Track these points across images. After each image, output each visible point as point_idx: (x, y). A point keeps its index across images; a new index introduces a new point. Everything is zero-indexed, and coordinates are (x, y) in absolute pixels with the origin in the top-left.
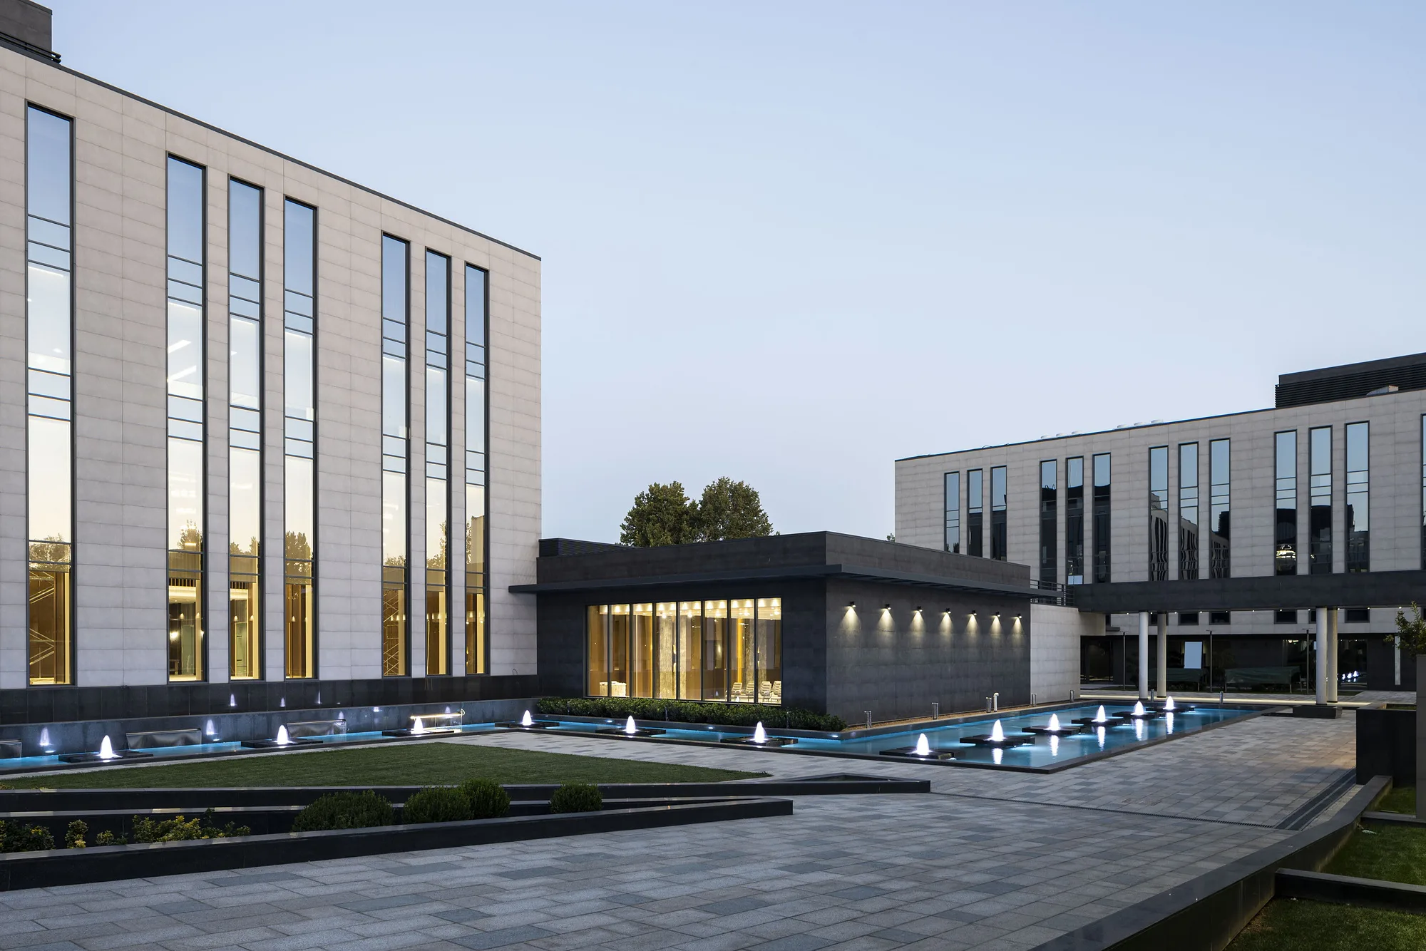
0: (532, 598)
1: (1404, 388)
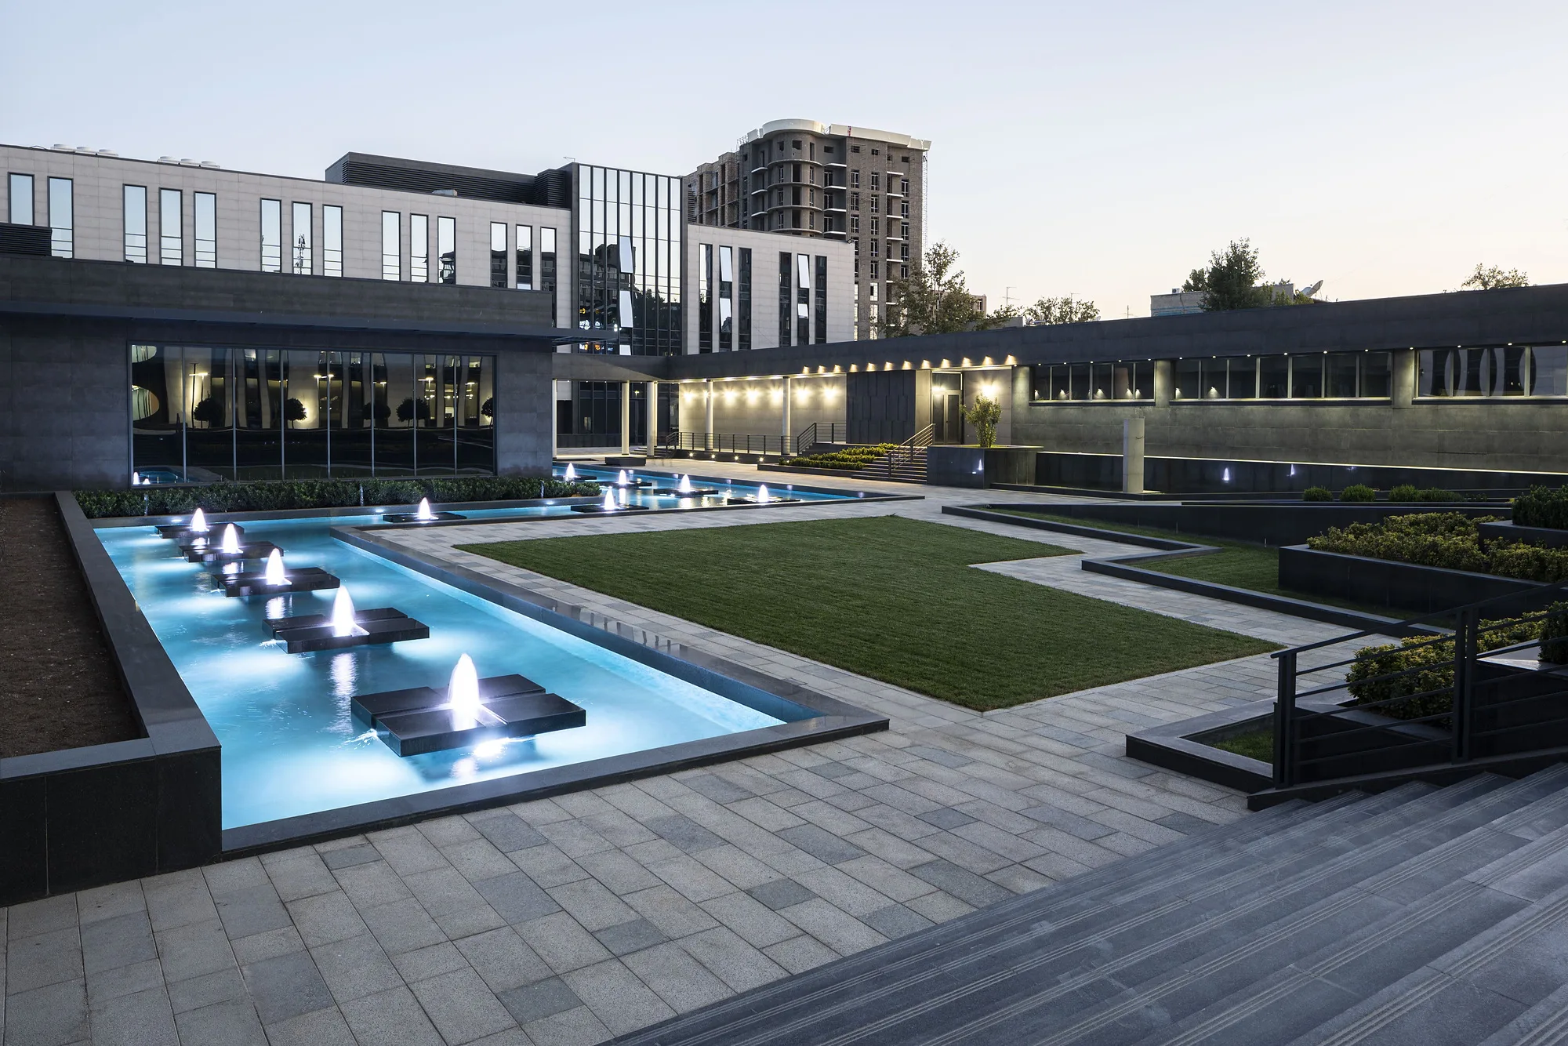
1: (461, 195)
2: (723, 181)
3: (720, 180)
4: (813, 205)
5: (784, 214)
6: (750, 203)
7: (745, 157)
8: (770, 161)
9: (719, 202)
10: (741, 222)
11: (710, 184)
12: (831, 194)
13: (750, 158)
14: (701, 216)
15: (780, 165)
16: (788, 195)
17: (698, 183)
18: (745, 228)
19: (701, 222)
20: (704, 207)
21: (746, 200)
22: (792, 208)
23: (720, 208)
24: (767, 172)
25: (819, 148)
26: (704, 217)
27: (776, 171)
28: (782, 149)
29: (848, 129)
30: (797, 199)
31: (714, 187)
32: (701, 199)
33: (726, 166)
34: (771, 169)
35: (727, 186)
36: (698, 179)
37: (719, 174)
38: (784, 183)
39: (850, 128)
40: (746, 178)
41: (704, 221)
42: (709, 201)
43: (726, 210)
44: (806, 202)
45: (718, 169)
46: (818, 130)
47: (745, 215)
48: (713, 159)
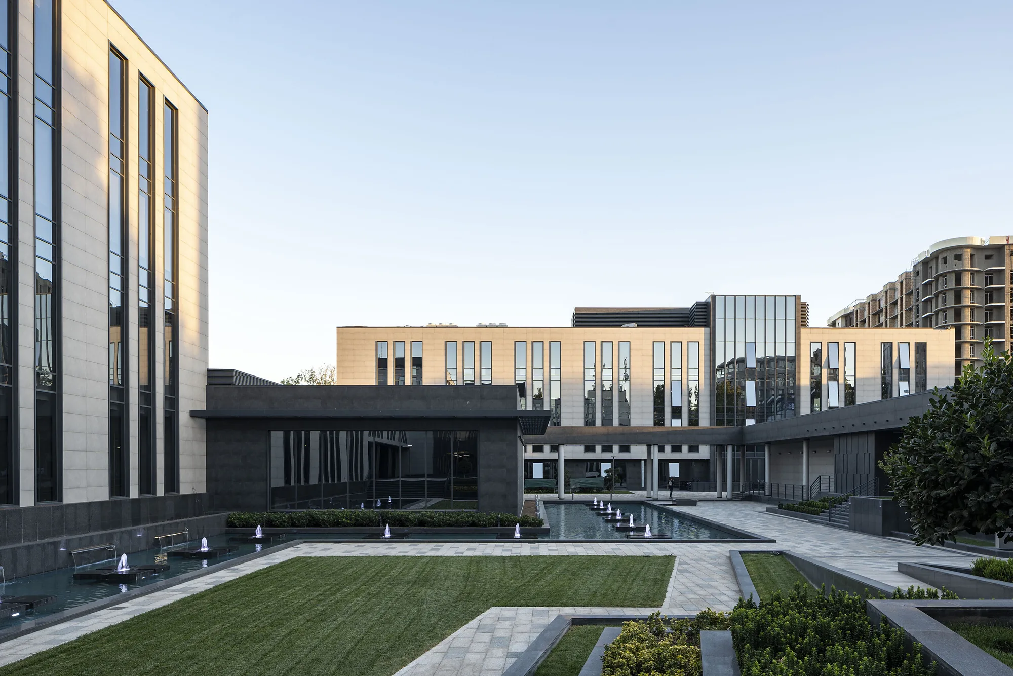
0: (203, 421)
2: (902, 294)
3: (899, 293)
4: (973, 303)
5: (947, 313)
6: (920, 307)
7: (918, 273)
8: (936, 272)
9: (899, 310)
10: (914, 323)
11: (893, 297)
12: (992, 292)
13: (921, 274)
14: (886, 322)
15: (944, 275)
16: (951, 297)
17: (884, 297)
18: (917, 326)
19: (886, 326)
20: (888, 314)
21: (918, 305)
22: (954, 307)
23: (899, 314)
24: (934, 282)
25: (980, 257)
26: (888, 321)
27: (940, 279)
28: (945, 263)
29: (1006, 238)
30: (958, 298)
31: (896, 298)
32: (886, 309)
33: (904, 282)
34: (937, 279)
35: (904, 297)
36: (884, 295)
37: (899, 289)
38: (947, 288)
39: (1009, 237)
40: (918, 289)
41: (888, 326)
42: (892, 309)
43: (904, 315)
44: (967, 300)
45: (898, 286)
46: (977, 242)
47: (917, 317)
48: (895, 278)
